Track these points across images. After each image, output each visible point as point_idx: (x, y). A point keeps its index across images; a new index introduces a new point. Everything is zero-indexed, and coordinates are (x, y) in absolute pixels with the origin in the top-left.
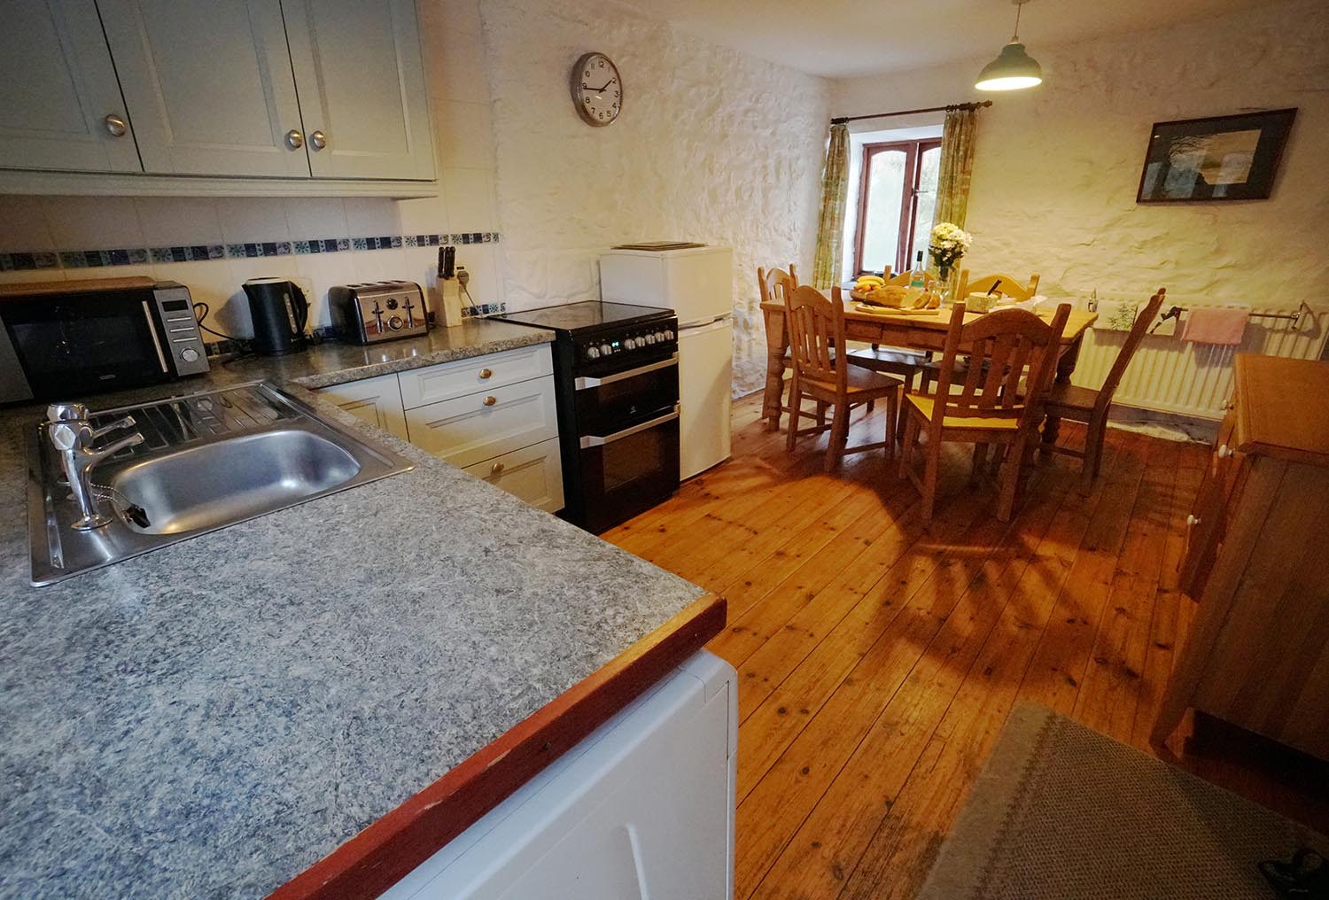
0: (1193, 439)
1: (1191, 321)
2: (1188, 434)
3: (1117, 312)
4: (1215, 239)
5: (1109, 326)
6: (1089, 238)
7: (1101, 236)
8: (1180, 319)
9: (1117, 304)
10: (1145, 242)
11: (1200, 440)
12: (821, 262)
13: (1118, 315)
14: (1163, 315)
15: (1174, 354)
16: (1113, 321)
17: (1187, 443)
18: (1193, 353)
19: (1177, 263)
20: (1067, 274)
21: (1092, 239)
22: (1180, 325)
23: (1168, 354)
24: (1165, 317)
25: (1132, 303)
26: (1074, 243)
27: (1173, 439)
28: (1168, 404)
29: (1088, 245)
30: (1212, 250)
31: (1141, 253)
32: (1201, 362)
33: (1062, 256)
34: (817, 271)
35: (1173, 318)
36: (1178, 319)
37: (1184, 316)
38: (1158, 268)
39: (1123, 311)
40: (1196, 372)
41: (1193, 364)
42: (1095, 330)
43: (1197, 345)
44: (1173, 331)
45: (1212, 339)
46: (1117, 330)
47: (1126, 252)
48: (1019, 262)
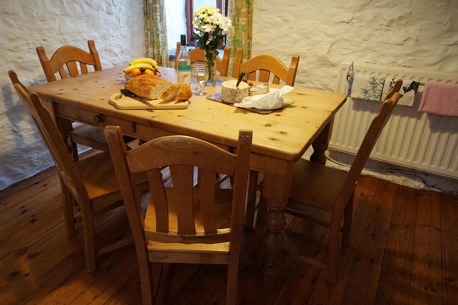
0: (428, 186)
1: (427, 94)
2: (424, 182)
3: (369, 85)
4: (448, 18)
5: (362, 96)
6: (347, 17)
7: (357, 15)
8: (418, 91)
9: (368, 77)
10: (392, 21)
11: (433, 187)
12: (149, 33)
13: (369, 87)
14: (404, 88)
15: (413, 121)
16: (366, 92)
17: (423, 190)
18: (428, 121)
19: (417, 40)
20: (332, 48)
21: (351, 18)
22: (418, 96)
23: (409, 120)
24: (406, 90)
25: (381, 77)
26: (338, 21)
27: (412, 186)
28: (409, 160)
29: (348, 23)
30: (445, 29)
31: (389, 30)
32: (434, 128)
33: (328, 32)
34: (147, 40)
35: (412, 92)
36: (416, 92)
37: (421, 89)
38: (402, 45)
39: (373, 83)
40: (431, 135)
41: (428, 130)
42: (353, 99)
43: (430, 115)
44: (412, 102)
45: (444, 112)
46: (368, 100)
47: (376, 30)
48: (297, 36)
